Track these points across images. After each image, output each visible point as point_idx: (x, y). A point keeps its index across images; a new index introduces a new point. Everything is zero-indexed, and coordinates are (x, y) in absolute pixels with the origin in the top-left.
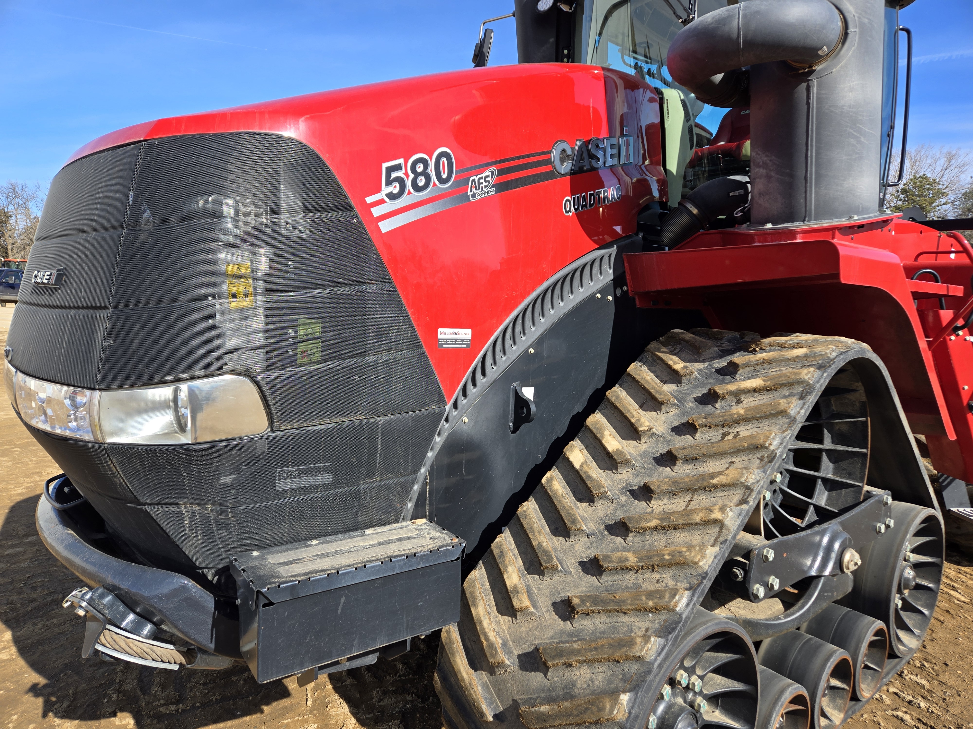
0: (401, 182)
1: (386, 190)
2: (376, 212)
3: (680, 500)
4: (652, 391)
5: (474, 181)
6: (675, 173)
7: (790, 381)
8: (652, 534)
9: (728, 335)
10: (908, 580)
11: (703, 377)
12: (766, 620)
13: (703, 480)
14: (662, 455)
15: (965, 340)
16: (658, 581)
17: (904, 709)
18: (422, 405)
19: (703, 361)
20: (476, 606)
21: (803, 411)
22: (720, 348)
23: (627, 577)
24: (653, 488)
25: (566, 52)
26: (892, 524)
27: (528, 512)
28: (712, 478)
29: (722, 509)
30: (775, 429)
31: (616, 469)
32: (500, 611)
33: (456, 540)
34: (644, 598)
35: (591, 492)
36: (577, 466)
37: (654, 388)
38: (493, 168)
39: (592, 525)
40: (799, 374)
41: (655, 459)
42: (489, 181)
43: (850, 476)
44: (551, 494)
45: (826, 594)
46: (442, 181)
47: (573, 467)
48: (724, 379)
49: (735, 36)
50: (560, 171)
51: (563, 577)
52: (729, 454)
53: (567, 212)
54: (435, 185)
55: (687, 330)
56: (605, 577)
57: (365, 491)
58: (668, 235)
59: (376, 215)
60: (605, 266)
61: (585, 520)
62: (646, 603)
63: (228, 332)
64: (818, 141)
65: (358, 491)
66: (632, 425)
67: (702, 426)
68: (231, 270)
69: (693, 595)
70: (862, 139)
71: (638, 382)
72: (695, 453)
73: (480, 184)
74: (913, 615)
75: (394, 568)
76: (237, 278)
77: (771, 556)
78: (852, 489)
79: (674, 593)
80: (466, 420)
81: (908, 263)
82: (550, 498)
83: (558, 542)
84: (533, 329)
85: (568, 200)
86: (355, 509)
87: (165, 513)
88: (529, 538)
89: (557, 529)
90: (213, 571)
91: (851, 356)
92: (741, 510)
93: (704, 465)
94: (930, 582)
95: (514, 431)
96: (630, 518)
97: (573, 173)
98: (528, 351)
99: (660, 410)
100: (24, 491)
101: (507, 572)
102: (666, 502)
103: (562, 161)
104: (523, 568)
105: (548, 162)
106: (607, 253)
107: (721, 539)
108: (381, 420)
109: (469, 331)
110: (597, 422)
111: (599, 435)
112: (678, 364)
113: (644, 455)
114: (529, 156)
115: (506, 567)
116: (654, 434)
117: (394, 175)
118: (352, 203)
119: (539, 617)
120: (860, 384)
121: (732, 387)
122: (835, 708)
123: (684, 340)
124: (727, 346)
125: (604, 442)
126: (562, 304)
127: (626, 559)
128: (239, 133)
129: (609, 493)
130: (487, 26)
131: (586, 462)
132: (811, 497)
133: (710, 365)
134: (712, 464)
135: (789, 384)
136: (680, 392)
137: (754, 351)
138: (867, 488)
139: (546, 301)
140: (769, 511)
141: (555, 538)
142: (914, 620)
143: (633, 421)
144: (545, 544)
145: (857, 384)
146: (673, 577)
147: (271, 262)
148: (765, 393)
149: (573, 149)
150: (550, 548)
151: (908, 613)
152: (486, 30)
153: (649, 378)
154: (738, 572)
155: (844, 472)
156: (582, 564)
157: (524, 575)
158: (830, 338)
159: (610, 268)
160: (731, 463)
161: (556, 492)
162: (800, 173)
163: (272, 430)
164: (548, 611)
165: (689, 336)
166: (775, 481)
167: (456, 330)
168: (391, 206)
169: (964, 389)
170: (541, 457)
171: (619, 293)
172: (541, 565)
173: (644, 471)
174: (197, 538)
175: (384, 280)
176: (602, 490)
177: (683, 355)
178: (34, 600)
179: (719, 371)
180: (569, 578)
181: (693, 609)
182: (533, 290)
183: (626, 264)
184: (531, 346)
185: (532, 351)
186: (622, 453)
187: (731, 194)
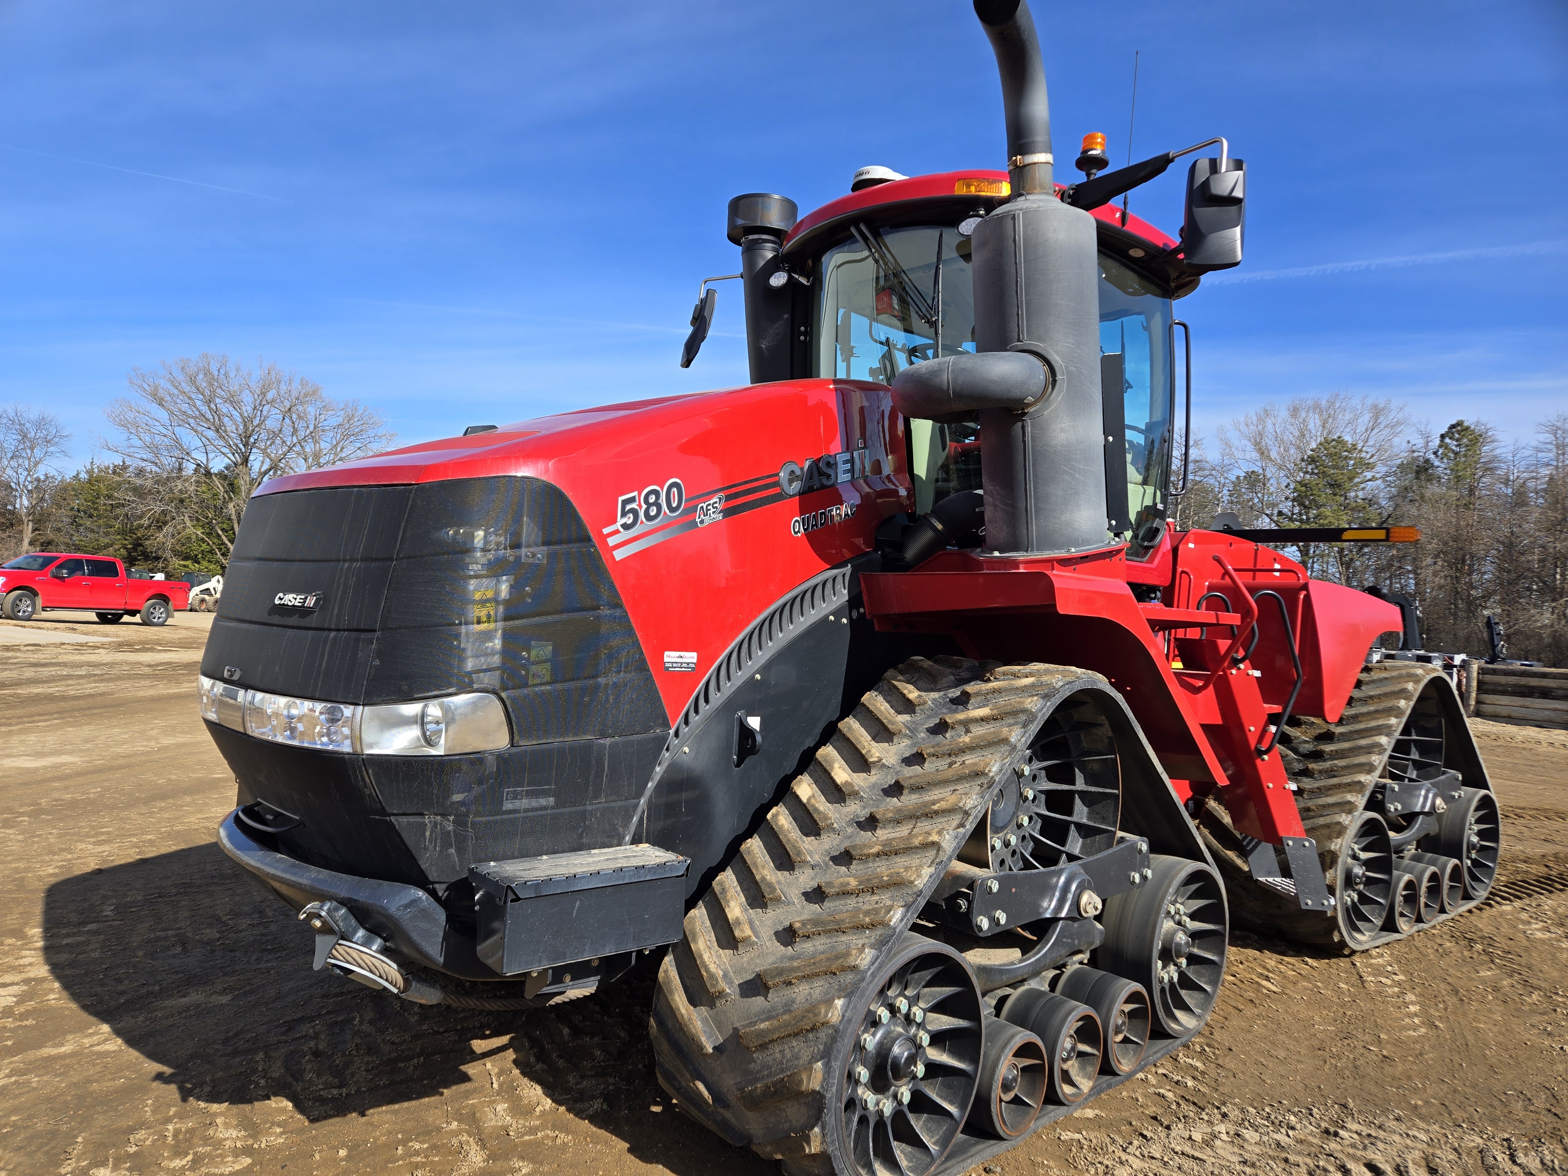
0: (634, 512)
1: (621, 521)
2: (612, 541)
3: (904, 828)
4: (884, 721)
5: (702, 507)
6: (924, 477)
7: (1015, 709)
8: (874, 861)
9: (967, 663)
10: (1179, 945)
11: (936, 706)
12: (1000, 965)
13: (925, 806)
14: (890, 786)
15: (1248, 675)
16: (877, 903)
17: (1168, 1088)
18: (647, 729)
19: (939, 690)
20: (696, 942)
21: (1024, 739)
22: (957, 677)
23: (849, 902)
24: (878, 817)
25: (802, 329)
26: (1149, 873)
27: (752, 848)
28: (934, 804)
29: (940, 833)
30: (997, 756)
31: (845, 802)
32: (721, 946)
33: (681, 858)
34: (861, 916)
35: (818, 824)
36: (804, 800)
37: (886, 718)
38: (721, 494)
39: (817, 857)
40: (1023, 702)
41: (884, 790)
42: (716, 507)
43: (1103, 820)
44: (776, 829)
45: (1064, 940)
46: (672, 510)
47: (800, 801)
48: (957, 709)
49: (945, 387)
50: (788, 492)
51: (785, 908)
52: (952, 781)
53: (796, 533)
54: (665, 513)
55: (929, 658)
56: (827, 904)
57: (591, 812)
58: (910, 553)
59: (611, 544)
60: (839, 585)
61: (810, 853)
62: (864, 920)
63: (469, 653)
64: (1035, 476)
65: (585, 811)
66: (862, 756)
67: (930, 755)
68: (477, 596)
69: (907, 911)
70: (1077, 475)
71: (871, 712)
72: (921, 781)
73: (708, 510)
74: (1196, 994)
75: (624, 877)
76: (483, 602)
77: (995, 887)
78: (1106, 835)
79: (889, 909)
80: (686, 749)
81: (1215, 581)
82: (776, 833)
83: (782, 876)
84: (760, 653)
85: (797, 521)
86: (580, 830)
87: (409, 823)
88: (752, 873)
89: (781, 864)
90: (444, 886)
91: (1077, 687)
92: (958, 833)
93: (930, 794)
94: (1214, 954)
95: (738, 765)
96: (854, 847)
97: (801, 494)
98: (754, 677)
99: (892, 741)
100: (57, 871)
101: (729, 907)
102: (890, 831)
103: (791, 482)
104: (745, 903)
105: (777, 484)
106: (840, 573)
107: (938, 860)
108: (608, 741)
109: (695, 654)
110: (828, 755)
111: (828, 768)
112: (912, 693)
113: (873, 786)
114: (756, 480)
115: (728, 902)
116: (884, 766)
117: (628, 507)
118: (591, 535)
119: (761, 945)
120: (1104, 717)
121: (961, 716)
122: (1084, 1077)
123: (922, 667)
124: (965, 675)
125: (833, 774)
126: (791, 627)
127: (848, 884)
128: (499, 477)
129: (835, 825)
130: (710, 285)
131: (814, 796)
132: (1063, 845)
133: (945, 695)
134: (936, 792)
135: (1014, 713)
136: (914, 722)
137: (989, 680)
138: (1120, 834)
139: (773, 624)
140: (1018, 859)
141: (779, 873)
142: (1196, 999)
143: (864, 752)
144: (768, 878)
145: (1101, 717)
146: (892, 898)
147: (512, 587)
148: (992, 722)
149: (802, 469)
150: (774, 881)
151: (1191, 992)
152: (708, 291)
153: (883, 708)
154: (963, 903)
155: (1098, 816)
156: (805, 894)
157: (746, 910)
158: (1061, 668)
159: (845, 588)
160: (954, 790)
161: (782, 827)
162: (1022, 505)
163: (512, 746)
164: (770, 940)
165: (927, 663)
166: (1022, 825)
167: (682, 654)
168: (625, 535)
169: (1250, 731)
170: (767, 796)
171: (855, 615)
172: (764, 897)
173: (872, 802)
174: (435, 849)
175: (617, 605)
176: (829, 822)
177: (920, 684)
178: (122, 993)
179: (953, 701)
180: (792, 908)
181: (906, 924)
182: (760, 612)
183: (863, 584)
184: (757, 672)
185: (758, 677)
186: (850, 784)
187: (977, 510)
